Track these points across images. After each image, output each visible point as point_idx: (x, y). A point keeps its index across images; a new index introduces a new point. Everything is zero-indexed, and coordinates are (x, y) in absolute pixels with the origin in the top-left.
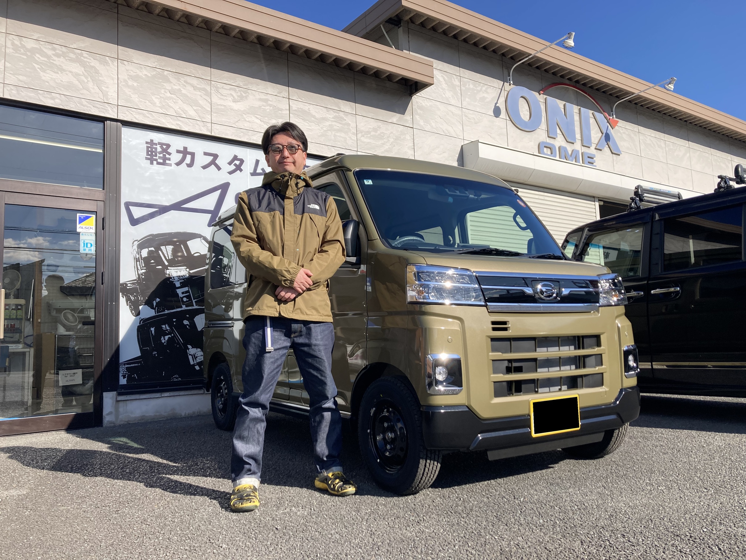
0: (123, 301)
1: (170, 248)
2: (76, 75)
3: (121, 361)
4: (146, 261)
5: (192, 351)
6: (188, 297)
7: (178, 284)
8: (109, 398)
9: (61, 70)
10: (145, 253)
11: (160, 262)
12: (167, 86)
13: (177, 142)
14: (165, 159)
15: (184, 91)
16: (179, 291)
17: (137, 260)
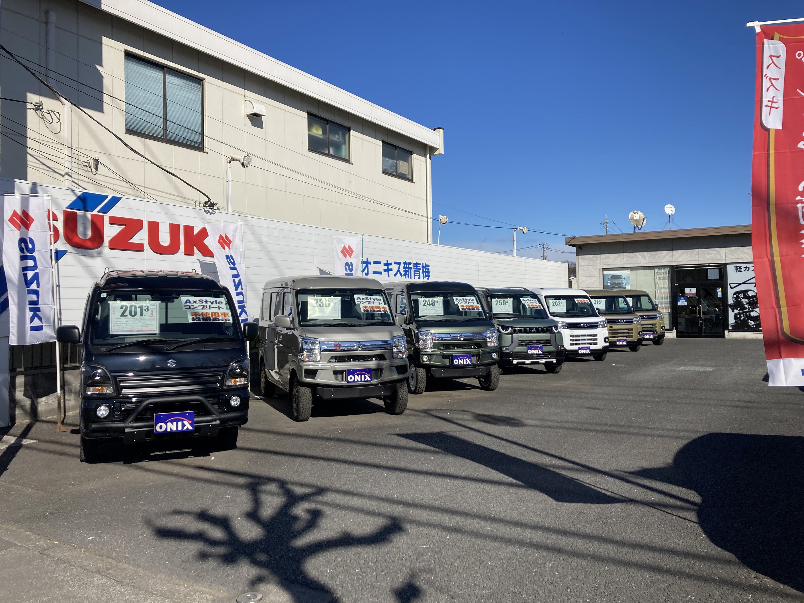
0: (729, 309)
1: (742, 294)
2: (714, 254)
3: (730, 323)
4: (736, 298)
5: (750, 321)
6: (749, 307)
7: (745, 304)
8: (726, 332)
9: (711, 254)
10: (735, 296)
11: (739, 298)
12: (739, 251)
13: (743, 266)
14: (740, 270)
15: (745, 251)
16: (746, 306)
17: (733, 298)
